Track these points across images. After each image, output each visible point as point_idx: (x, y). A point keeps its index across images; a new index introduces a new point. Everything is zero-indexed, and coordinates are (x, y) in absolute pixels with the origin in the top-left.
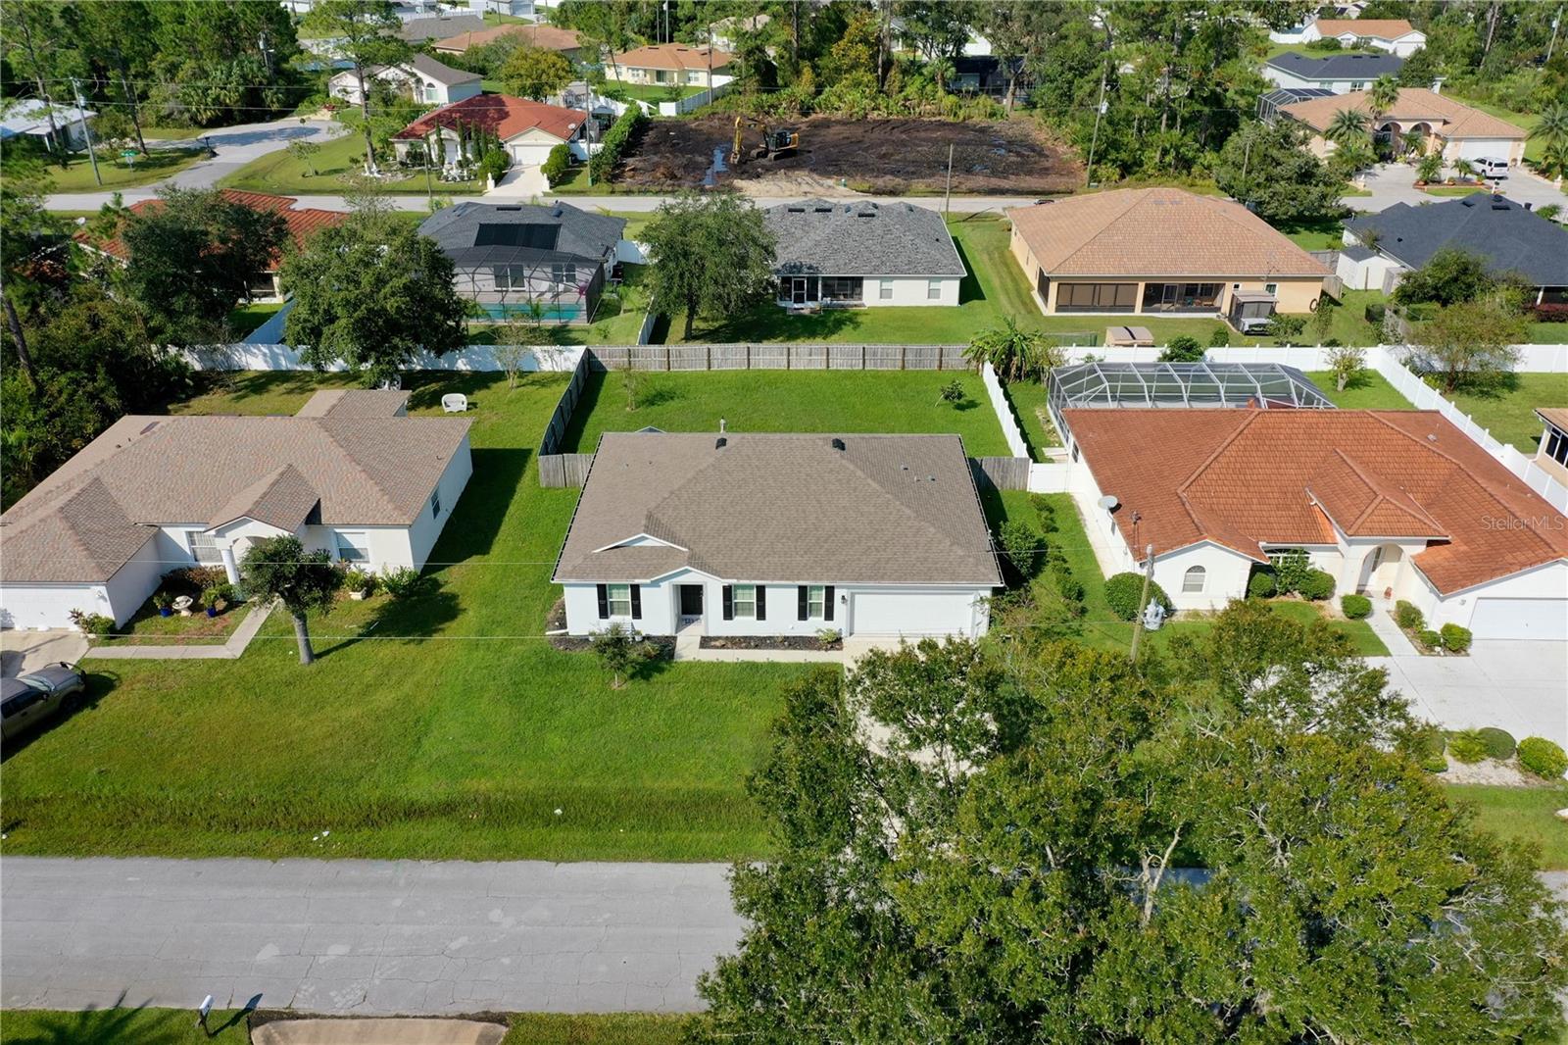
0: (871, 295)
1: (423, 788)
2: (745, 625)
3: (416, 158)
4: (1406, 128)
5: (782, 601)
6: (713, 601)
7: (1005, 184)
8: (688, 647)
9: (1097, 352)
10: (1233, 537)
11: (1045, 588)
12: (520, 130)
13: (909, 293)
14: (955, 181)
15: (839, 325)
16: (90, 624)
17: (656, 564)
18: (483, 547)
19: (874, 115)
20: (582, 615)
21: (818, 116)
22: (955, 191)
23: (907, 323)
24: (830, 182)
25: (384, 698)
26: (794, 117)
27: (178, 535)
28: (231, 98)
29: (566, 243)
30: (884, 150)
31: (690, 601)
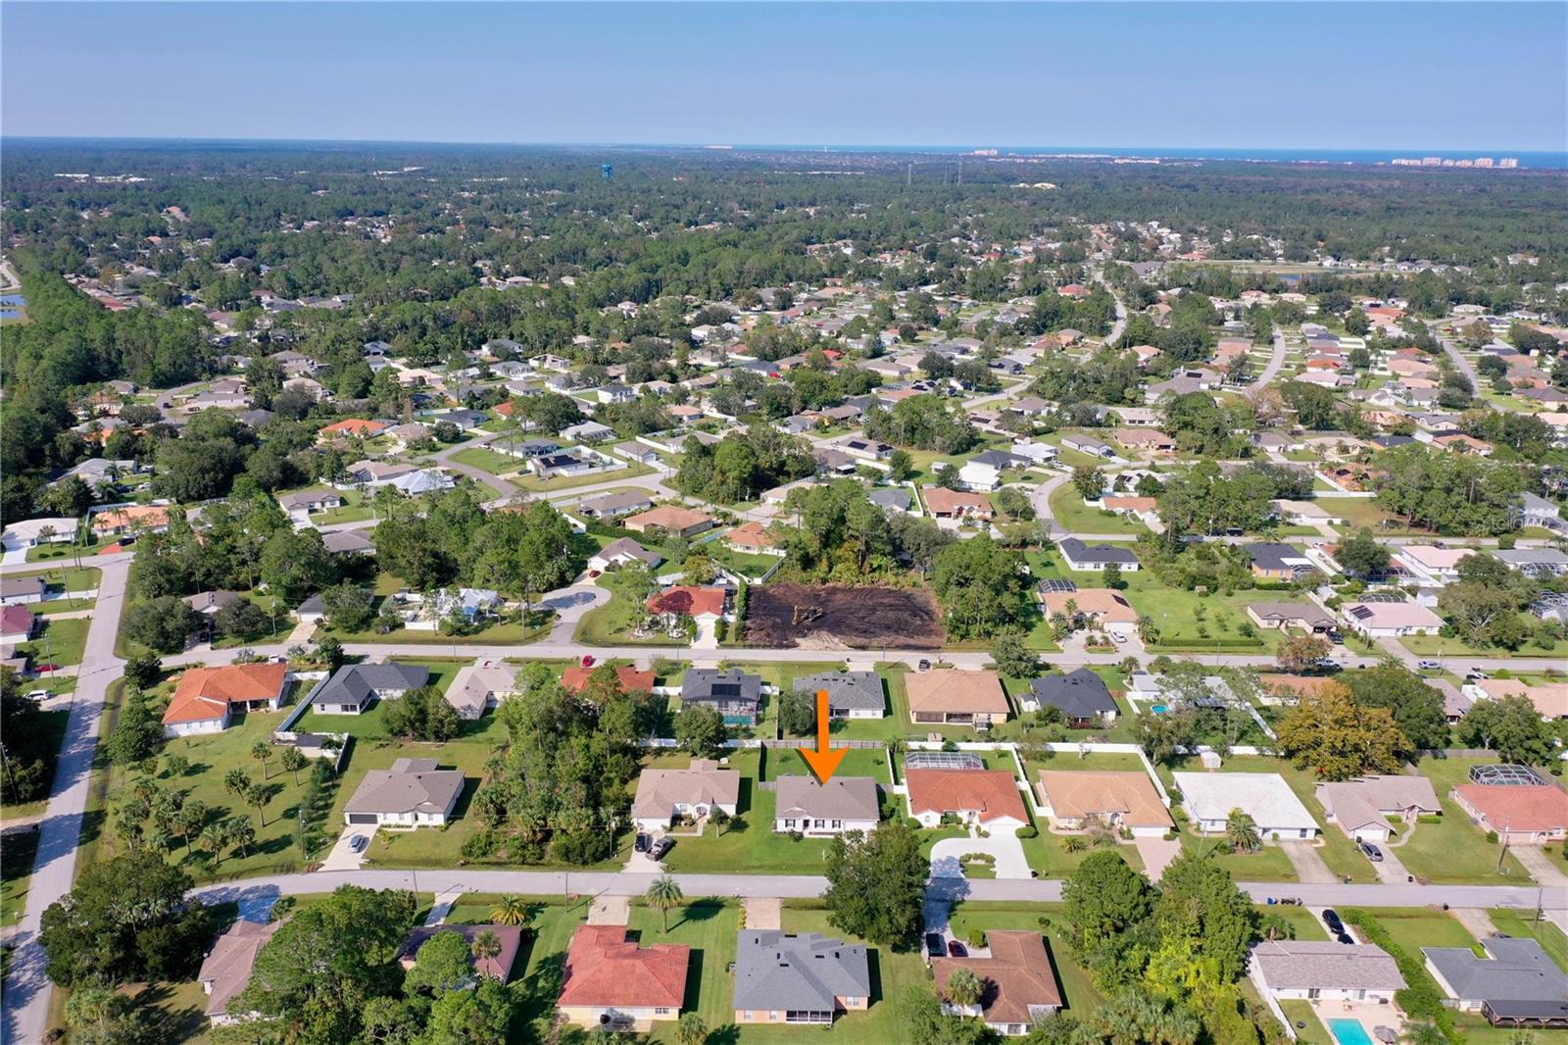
0: (852, 715)
1: (754, 863)
2: (820, 829)
3: (655, 623)
4: (1088, 615)
5: (828, 823)
6: (812, 824)
7: (912, 642)
8: (806, 834)
9: (924, 744)
10: (936, 809)
11: (893, 822)
12: (700, 611)
13: (865, 714)
14: (889, 639)
15: (841, 727)
16: (664, 827)
17: (799, 814)
18: (748, 808)
19: (857, 586)
20: (781, 827)
21: (830, 584)
22: (889, 647)
23: (865, 727)
24: (836, 640)
25: (739, 845)
26: (819, 586)
27: (678, 806)
28: (553, 578)
29: (744, 693)
30: (861, 614)
31: (806, 823)
